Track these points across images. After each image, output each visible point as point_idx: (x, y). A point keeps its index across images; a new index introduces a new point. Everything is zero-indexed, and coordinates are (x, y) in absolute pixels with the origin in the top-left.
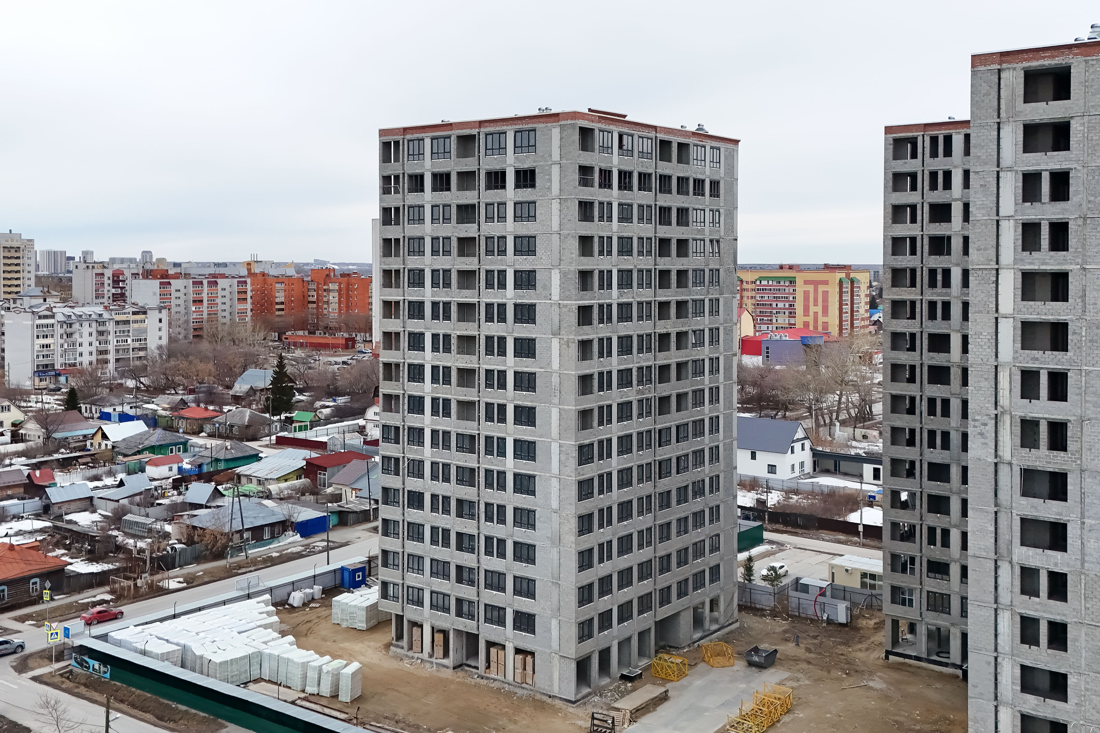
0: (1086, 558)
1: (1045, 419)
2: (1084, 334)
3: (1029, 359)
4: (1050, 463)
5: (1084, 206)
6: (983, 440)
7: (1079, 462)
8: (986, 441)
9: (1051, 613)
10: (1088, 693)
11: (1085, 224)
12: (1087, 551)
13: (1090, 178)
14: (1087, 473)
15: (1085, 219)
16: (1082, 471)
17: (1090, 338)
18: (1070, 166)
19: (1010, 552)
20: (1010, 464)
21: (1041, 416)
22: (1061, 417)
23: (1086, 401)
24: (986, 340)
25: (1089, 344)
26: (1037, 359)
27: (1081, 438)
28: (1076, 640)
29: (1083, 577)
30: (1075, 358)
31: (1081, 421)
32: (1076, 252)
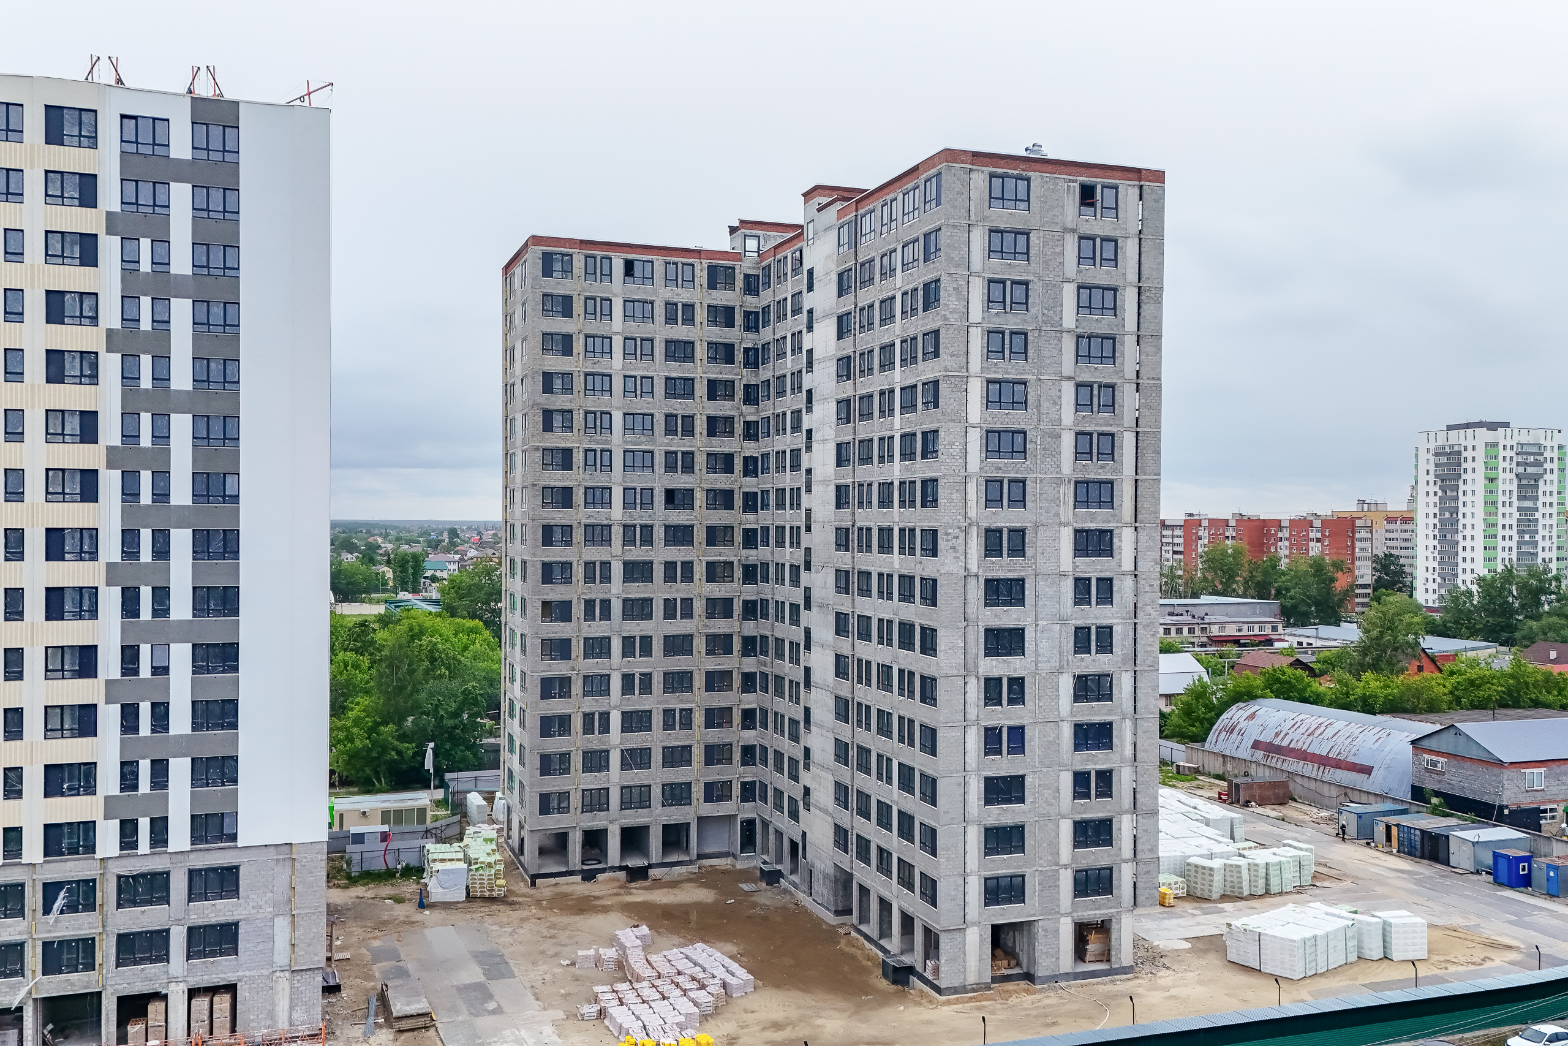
0: (1040, 659)
1: (1006, 527)
2: (1039, 443)
3: (993, 468)
4: (1010, 570)
5: (1040, 319)
6: (954, 554)
7: (1034, 567)
8: (958, 554)
9: (1011, 719)
10: (1041, 789)
11: (1040, 336)
12: (1041, 651)
13: (1044, 291)
14: (1040, 577)
15: (1040, 330)
16: (1036, 575)
17: (1043, 446)
18: (1028, 278)
19: (977, 666)
20: (977, 576)
21: (1003, 525)
22: (1020, 525)
23: (1041, 508)
24: (958, 450)
25: (1043, 453)
26: (1000, 469)
27: (1035, 543)
28: (1032, 740)
29: (1037, 678)
30: (1032, 466)
31: (1036, 526)
32: (1032, 363)
